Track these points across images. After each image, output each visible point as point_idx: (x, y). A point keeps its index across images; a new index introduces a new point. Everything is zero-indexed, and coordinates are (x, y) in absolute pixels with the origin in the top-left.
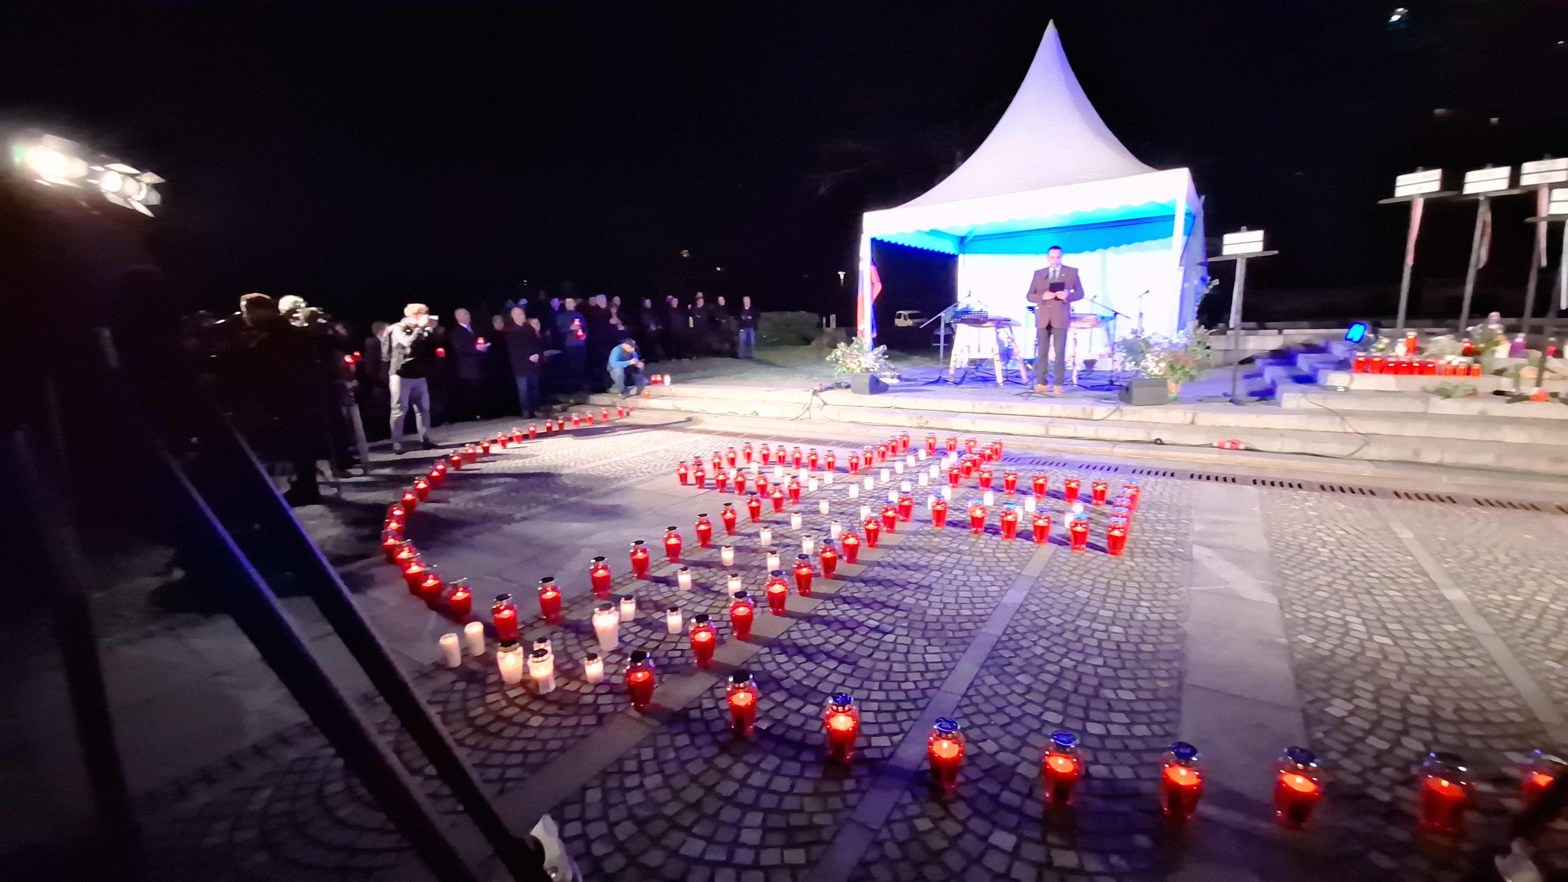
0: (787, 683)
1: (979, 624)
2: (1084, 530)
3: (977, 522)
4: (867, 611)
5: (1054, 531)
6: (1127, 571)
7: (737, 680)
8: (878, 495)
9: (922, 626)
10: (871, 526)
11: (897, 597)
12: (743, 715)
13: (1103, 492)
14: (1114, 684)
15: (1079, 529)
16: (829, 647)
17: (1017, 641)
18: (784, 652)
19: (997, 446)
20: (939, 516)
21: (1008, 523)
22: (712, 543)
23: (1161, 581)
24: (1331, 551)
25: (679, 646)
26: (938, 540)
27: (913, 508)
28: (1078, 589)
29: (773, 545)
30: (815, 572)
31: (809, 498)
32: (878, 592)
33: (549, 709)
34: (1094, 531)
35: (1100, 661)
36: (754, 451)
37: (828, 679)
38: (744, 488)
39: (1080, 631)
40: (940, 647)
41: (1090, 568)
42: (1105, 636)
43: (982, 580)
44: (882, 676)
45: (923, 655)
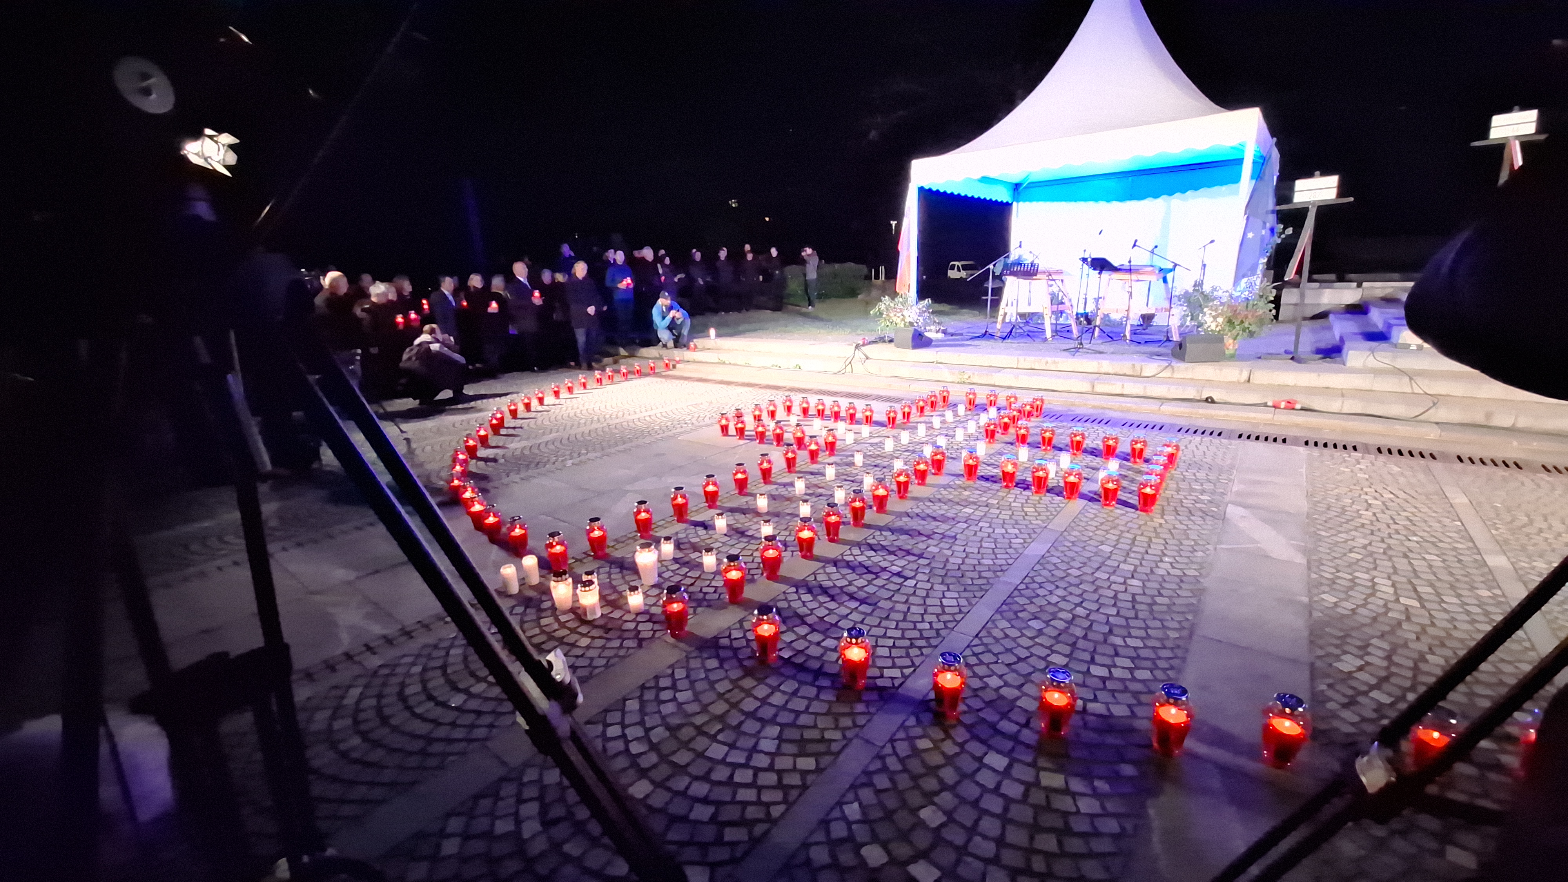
0: (810, 620)
1: (998, 573)
2: (1116, 487)
3: (1008, 477)
4: (892, 557)
5: (1086, 488)
6: (1155, 528)
7: (761, 613)
8: (913, 450)
9: (943, 572)
10: (902, 479)
11: (922, 546)
12: (766, 644)
13: (1142, 450)
14: (1124, 632)
15: (1110, 486)
16: (852, 589)
17: (1033, 590)
18: (810, 591)
19: (1038, 403)
20: (971, 471)
21: (1040, 478)
22: (748, 491)
23: (1188, 539)
24: (1374, 514)
25: (714, 583)
26: (967, 493)
27: (946, 462)
28: (1102, 543)
29: (806, 494)
30: (844, 520)
31: (845, 451)
32: (904, 541)
33: (596, 633)
34: (1125, 488)
35: (1113, 611)
36: (794, 404)
37: (850, 617)
38: (782, 440)
39: (1098, 583)
40: (958, 592)
41: (1118, 525)
42: (1122, 588)
43: (1007, 532)
44: (900, 617)
45: (941, 599)
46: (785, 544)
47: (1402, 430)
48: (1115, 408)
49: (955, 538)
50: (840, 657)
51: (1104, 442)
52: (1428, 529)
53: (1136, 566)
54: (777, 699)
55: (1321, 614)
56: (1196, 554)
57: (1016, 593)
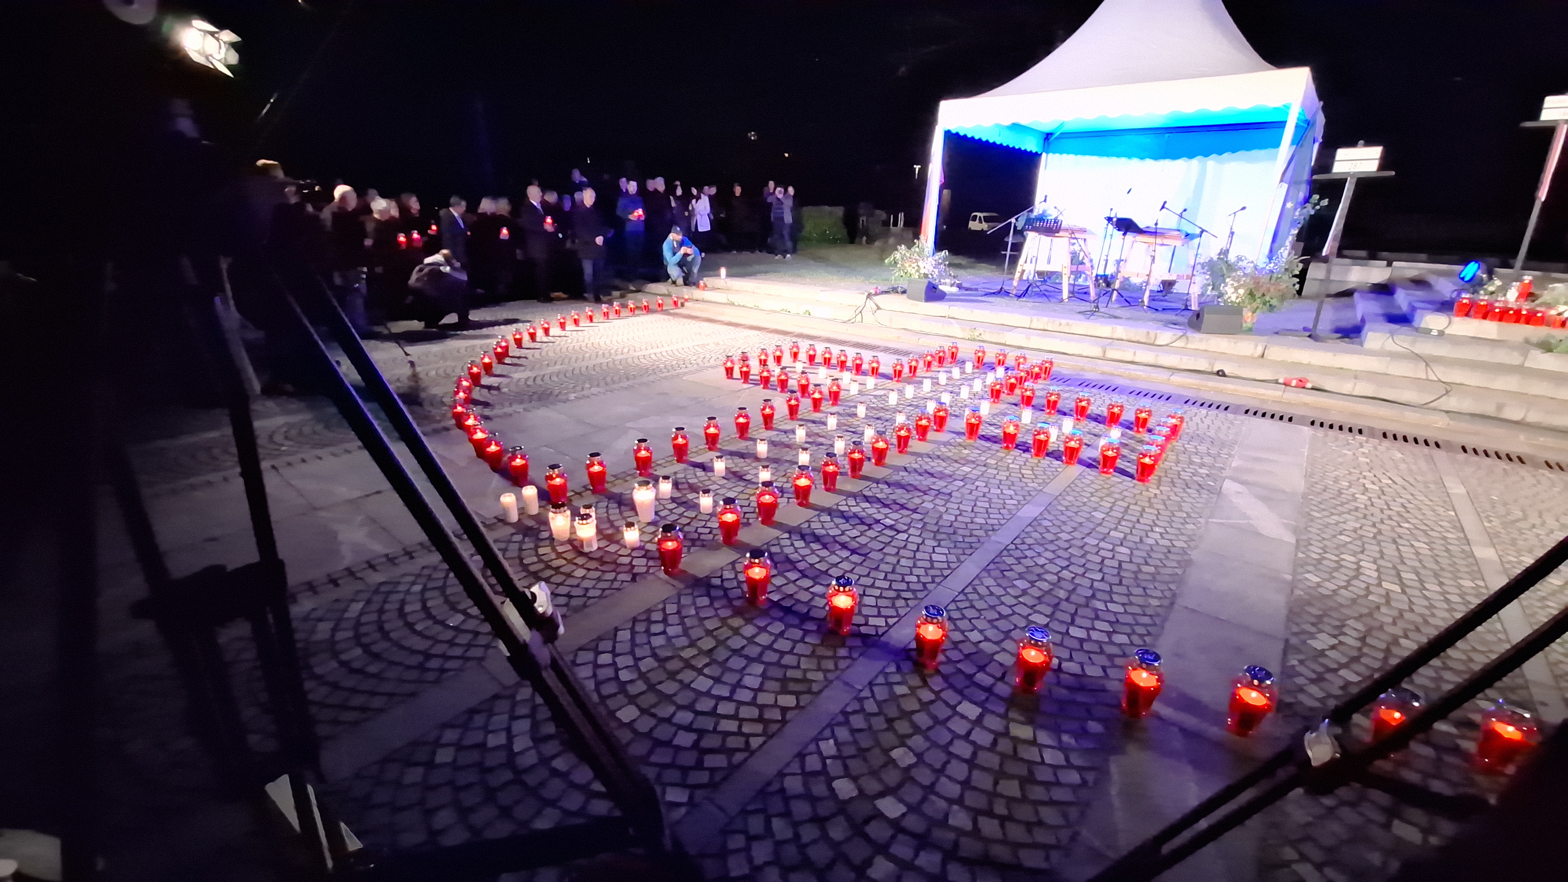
0: (802, 566)
1: (990, 533)
2: (1115, 455)
3: (1009, 439)
4: (887, 511)
6: (1150, 498)
7: (753, 556)
8: (917, 404)
9: (935, 528)
10: (903, 433)
11: (917, 501)
12: (756, 587)
13: (1145, 420)
14: (1106, 597)
15: (1110, 453)
16: (845, 539)
17: (1022, 551)
18: (803, 537)
19: (1047, 365)
20: (972, 429)
21: (1040, 441)
22: (749, 436)
23: (1181, 510)
24: (1370, 499)
25: (709, 525)
26: (966, 452)
27: (948, 419)
28: (1095, 509)
29: (806, 442)
30: (841, 470)
31: (849, 401)
32: (900, 495)
33: (593, 565)
34: (1124, 456)
35: (1099, 576)
36: (801, 351)
37: (839, 565)
38: (786, 387)
39: (1086, 548)
40: (948, 548)
41: (1114, 492)
42: (1110, 555)
43: (1002, 493)
44: (889, 568)
45: (930, 553)
46: (782, 490)
47: (1411, 416)
48: (1124, 375)
49: (950, 494)
50: (827, 603)
51: (1109, 409)
52: (1421, 517)
53: (1126, 535)
54: (764, 639)
55: (1302, 593)
56: (1187, 526)
57: (1005, 553)
